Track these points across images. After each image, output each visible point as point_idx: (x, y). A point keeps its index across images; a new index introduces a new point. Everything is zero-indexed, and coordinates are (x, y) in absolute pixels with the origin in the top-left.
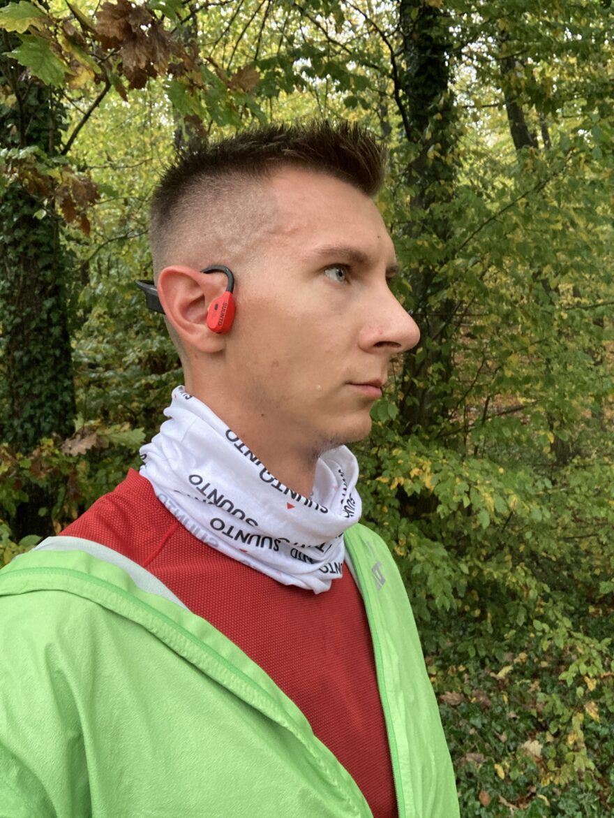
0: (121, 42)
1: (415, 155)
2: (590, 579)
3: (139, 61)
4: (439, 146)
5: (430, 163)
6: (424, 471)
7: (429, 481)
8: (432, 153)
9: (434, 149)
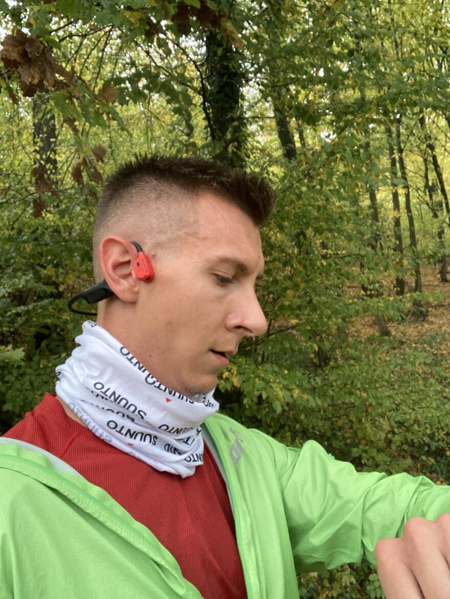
0: (20, 63)
1: (220, 150)
2: (344, 447)
3: (33, 78)
4: (236, 144)
5: (230, 155)
6: (232, 374)
7: (236, 381)
8: (230, 149)
9: (233, 146)
